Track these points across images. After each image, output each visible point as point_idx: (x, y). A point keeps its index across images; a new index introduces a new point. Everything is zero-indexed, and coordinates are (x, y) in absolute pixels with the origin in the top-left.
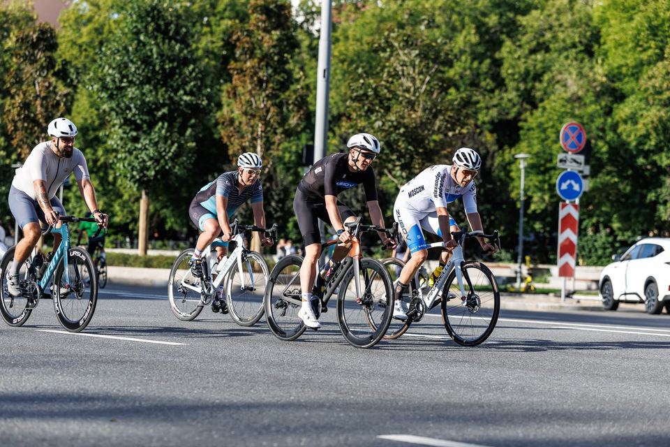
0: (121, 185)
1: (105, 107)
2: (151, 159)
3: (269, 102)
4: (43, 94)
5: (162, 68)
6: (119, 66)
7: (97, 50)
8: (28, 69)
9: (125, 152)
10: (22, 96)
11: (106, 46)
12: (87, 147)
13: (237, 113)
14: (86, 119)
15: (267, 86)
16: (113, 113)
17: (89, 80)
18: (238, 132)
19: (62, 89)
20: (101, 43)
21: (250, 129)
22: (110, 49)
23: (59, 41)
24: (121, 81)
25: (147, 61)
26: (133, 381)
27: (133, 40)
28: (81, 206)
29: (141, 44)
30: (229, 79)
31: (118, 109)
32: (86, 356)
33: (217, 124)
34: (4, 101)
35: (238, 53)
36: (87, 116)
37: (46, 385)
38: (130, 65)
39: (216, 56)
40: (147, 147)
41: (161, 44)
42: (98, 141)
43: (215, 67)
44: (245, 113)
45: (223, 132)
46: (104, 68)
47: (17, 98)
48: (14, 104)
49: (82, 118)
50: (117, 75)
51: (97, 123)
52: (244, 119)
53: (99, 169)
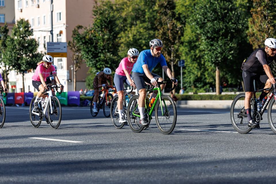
0: (207, 65)
1: (198, 32)
2: (219, 53)
3: (269, 25)
4: (171, 28)
5: (221, 13)
6: (203, 14)
7: (193, 8)
8: (164, 18)
9: (208, 51)
10: (162, 30)
11: (197, 6)
12: (191, 50)
13: (255, 31)
14: (190, 38)
15: (268, 18)
16: (202, 35)
17: (191, 21)
18: (256, 39)
19: (179, 25)
20: (195, 5)
21: (262, 37)
22: (199, 7)
23: (177, 5)
24: (204, 20)
25: (215, 11)
26: (221, 149)
27: (208, 3)
28: (190, 75)
29: (212, 4)
30: (251, 16)
31: (204, 33)
32: (200, 139)
33: (247, 36)
34: (155, 32)
35: (254, 4)
36: (190, 36)
37: (185, 153)
38: (208, 13)
39: (245, 7)
40: (217, 48)
41: (220, 3)
42: (196, 47)
43: (244, 11)
44: (259, 31)
45: (250, 40)
46: (196, 15)
47: (160, 31)
48: (159, 33)
49: (189, 37)
50: (202, 18)
51: (195, 39)
52: (259, 33)
53: (197, 59)
